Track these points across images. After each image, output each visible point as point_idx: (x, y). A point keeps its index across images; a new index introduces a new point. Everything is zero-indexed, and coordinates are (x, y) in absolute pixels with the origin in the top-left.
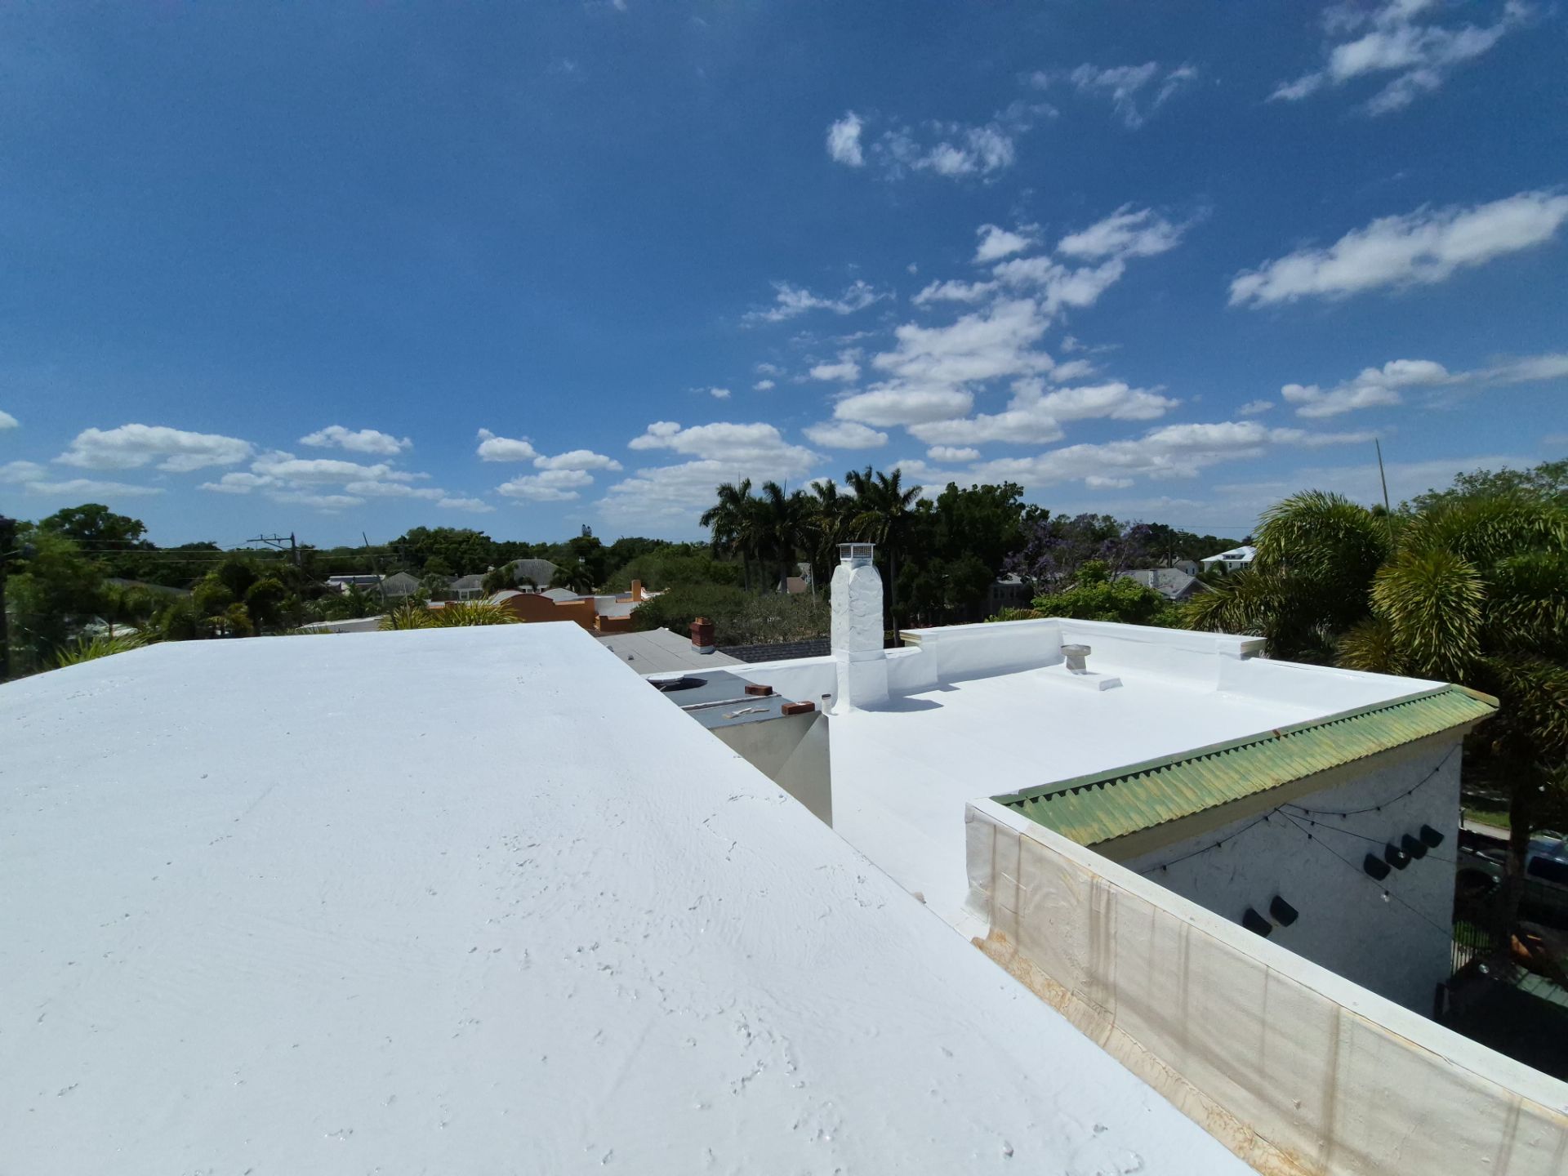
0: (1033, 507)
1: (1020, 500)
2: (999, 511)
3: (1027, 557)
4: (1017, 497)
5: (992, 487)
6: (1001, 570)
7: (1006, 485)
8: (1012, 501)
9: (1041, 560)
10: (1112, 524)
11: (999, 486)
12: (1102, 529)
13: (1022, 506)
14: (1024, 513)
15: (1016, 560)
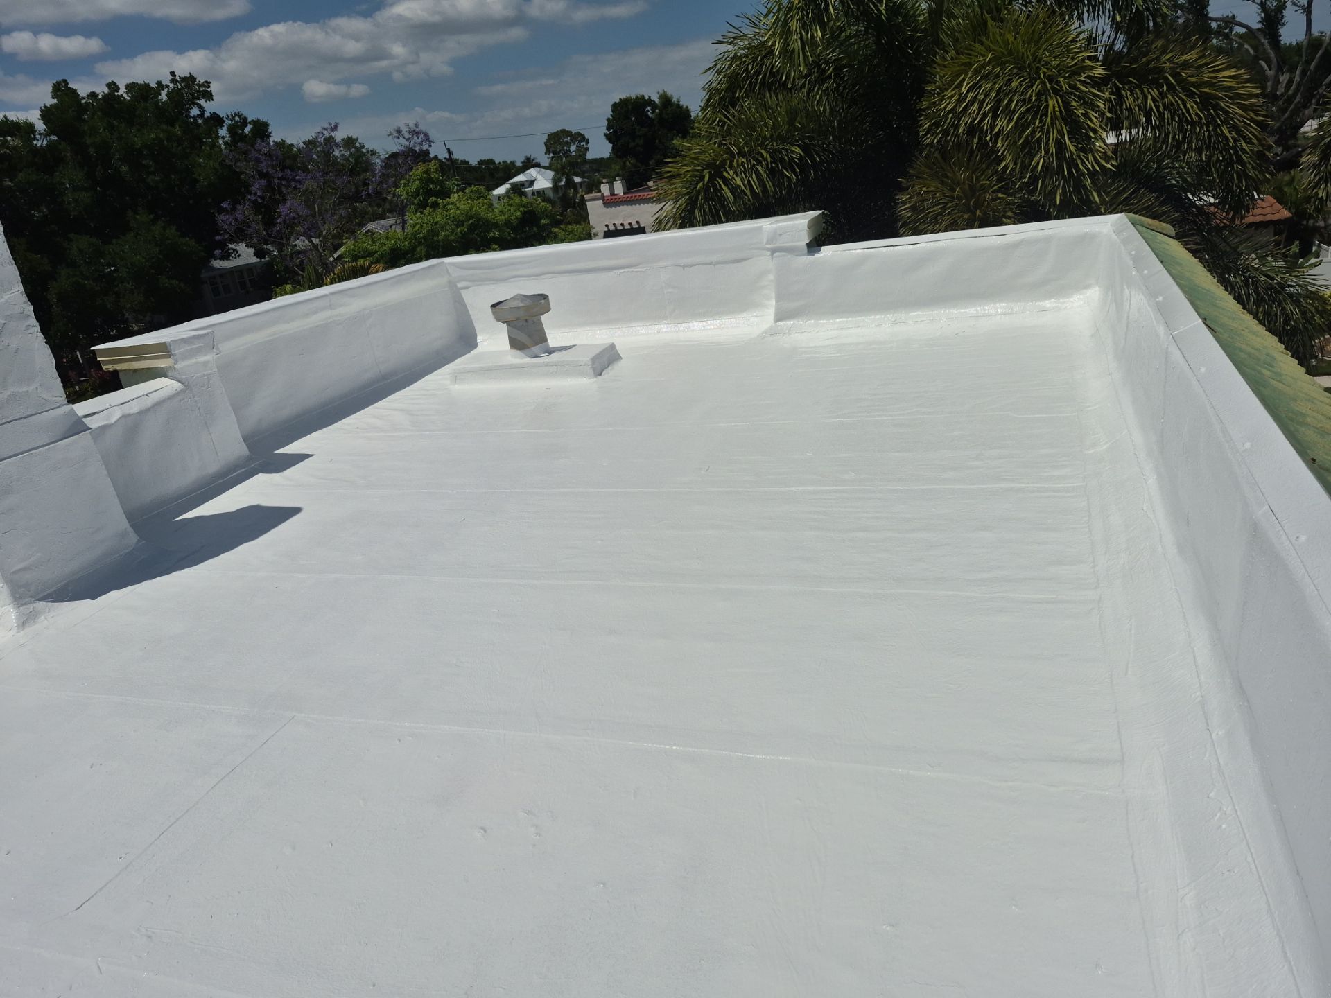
0: (237, 119)
1: (210, 107)
2: (178, 130)
3: (257, 207)
4: (202, 102)
5: (147, 86)
6: (218, 238)
7: (174, 81)
8: (195, 111)
9: (283, 209)
10: (358, 150)
11: (159, 83)
12: (347, 159)
13: (217, 120)
14: (223, 132)
15: (240, 217)
